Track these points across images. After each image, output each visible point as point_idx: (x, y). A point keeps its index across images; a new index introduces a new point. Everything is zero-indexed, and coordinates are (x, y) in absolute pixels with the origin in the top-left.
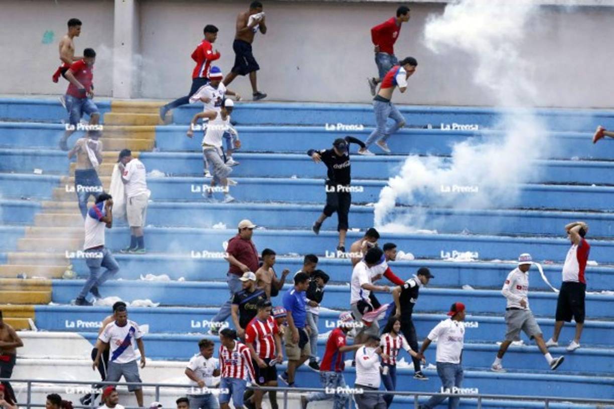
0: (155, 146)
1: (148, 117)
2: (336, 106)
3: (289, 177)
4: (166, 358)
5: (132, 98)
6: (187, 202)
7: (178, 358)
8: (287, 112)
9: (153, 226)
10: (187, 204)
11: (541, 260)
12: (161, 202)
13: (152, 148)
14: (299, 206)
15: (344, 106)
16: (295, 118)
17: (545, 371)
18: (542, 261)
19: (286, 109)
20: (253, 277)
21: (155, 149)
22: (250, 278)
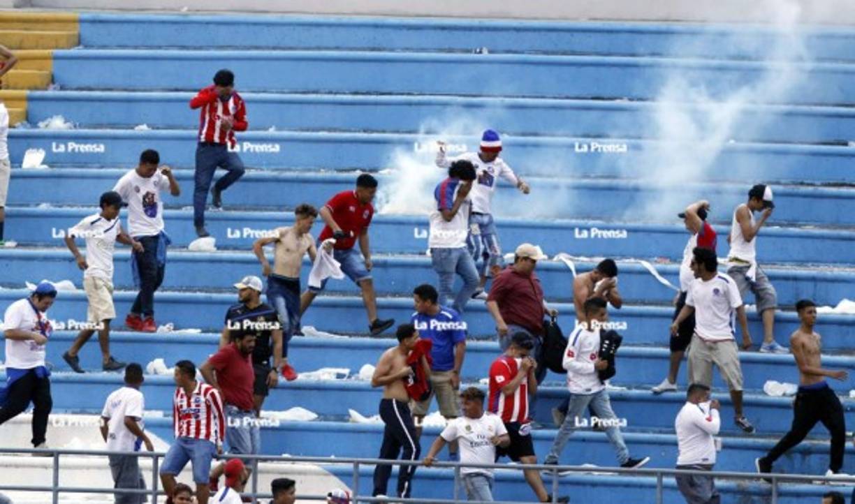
0: (53, 81)
1: (42, 37)
2: (332, 19)
3: (266, 129)
4: (70, 411)
5: (16, 6)
6: (102, 167)
7: (88, 410)
8: (257, 28)
9: (48, 204)
10: (103, 171)
11: (650, 257)
12: (62, 167)
13: (48, 85)
14: (275, 174)
15: (345, 19)
16: (268, 37)
17: (657, 429)
18: (651, 259)
19: (255, 24)
20: (255, 284)
21: (52, 86)
22: (250, 285)
